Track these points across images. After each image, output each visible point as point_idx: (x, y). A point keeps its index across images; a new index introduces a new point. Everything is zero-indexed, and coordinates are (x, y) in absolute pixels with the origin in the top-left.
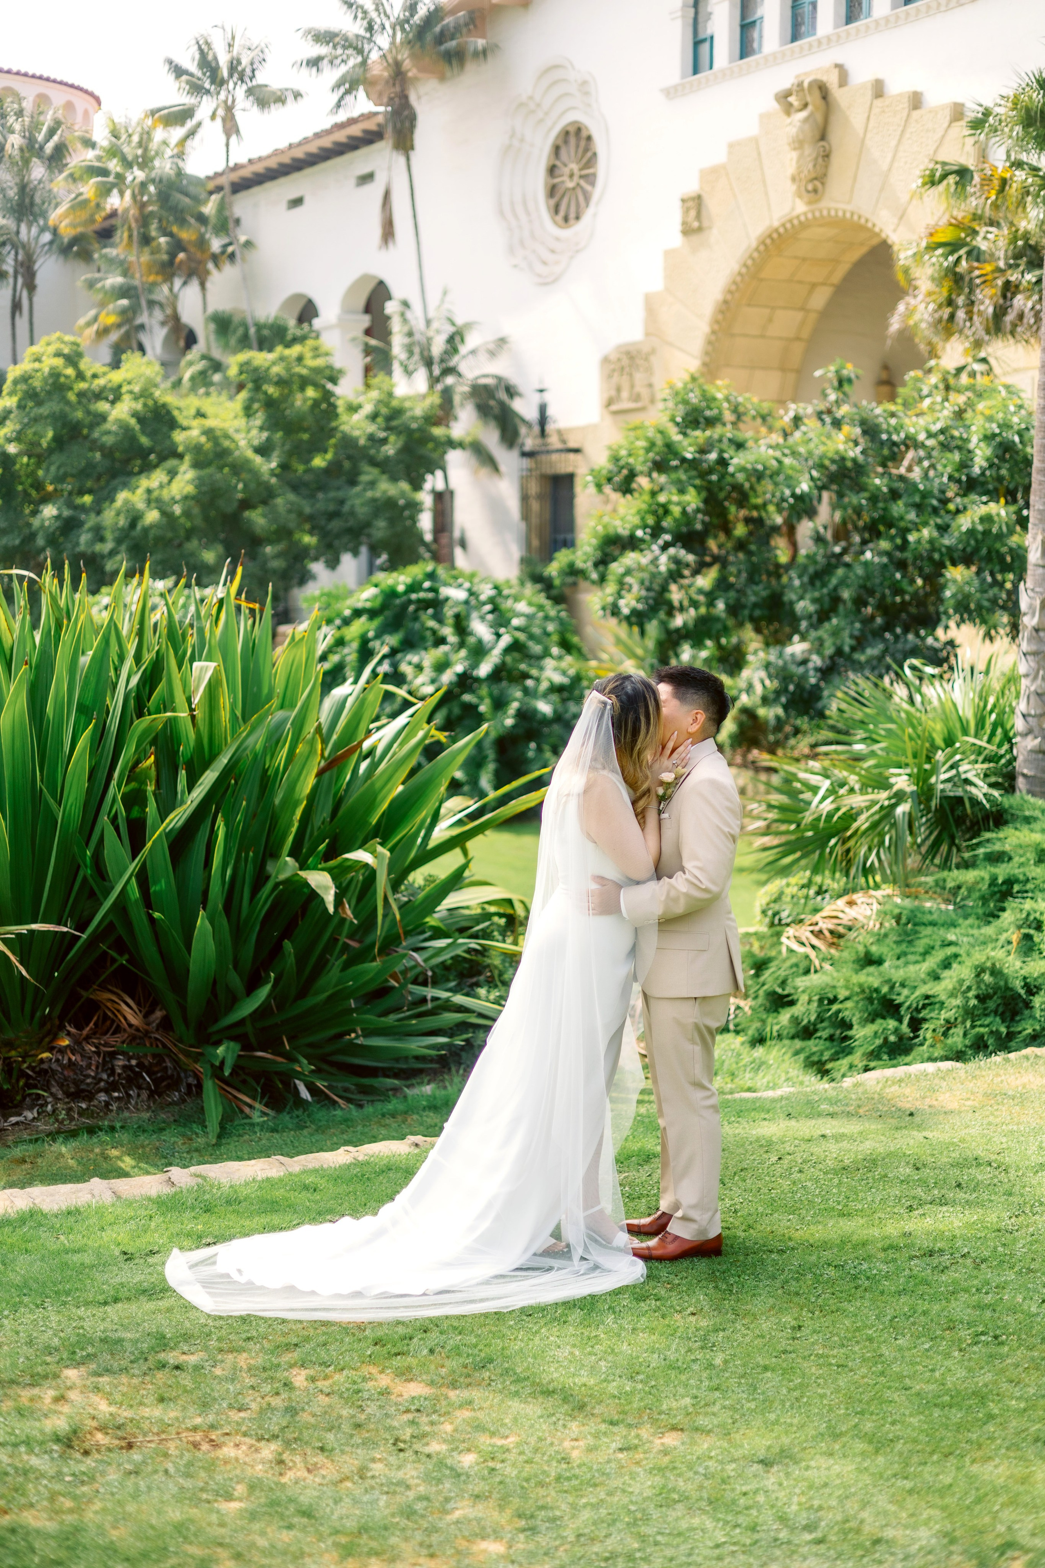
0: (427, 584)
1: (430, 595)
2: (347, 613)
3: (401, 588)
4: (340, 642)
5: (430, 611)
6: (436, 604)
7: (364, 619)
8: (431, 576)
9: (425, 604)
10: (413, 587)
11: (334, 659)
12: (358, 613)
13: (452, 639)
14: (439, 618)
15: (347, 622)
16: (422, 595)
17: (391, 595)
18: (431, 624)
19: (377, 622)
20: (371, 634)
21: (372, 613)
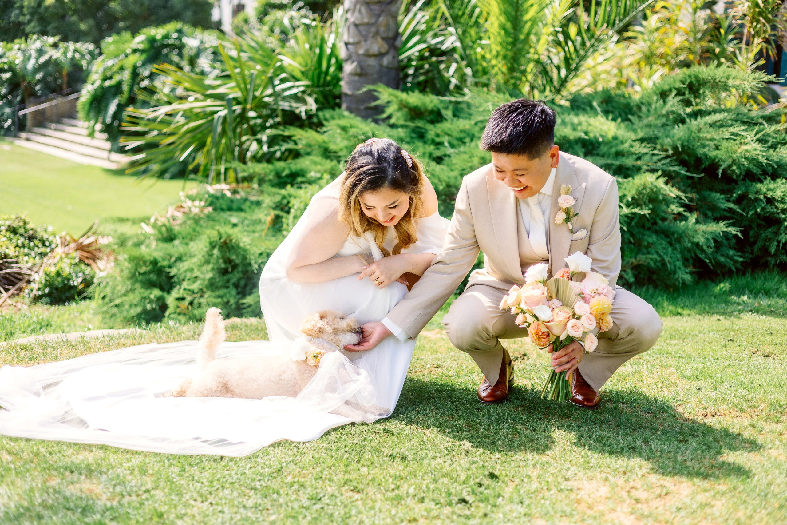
0: (175, 35)
1: (177, 43)
2: (129, 51)
3: (158, 37)
4: (122, 68)
5: (176, 51)
6: (180, 47)
7: (137, 55)
8: (180, 31)
9: (172, 47)
10: (167, 37)
11: (116, 78)
12: (135, 51)
13: (187, 68)
14: (180, 55)
15: (126, 56)
16: (171, 42)
17: (152, 41)
18: (176, 59)
19: (144, 56)
20: (139, 64)
21: (142, 51)
